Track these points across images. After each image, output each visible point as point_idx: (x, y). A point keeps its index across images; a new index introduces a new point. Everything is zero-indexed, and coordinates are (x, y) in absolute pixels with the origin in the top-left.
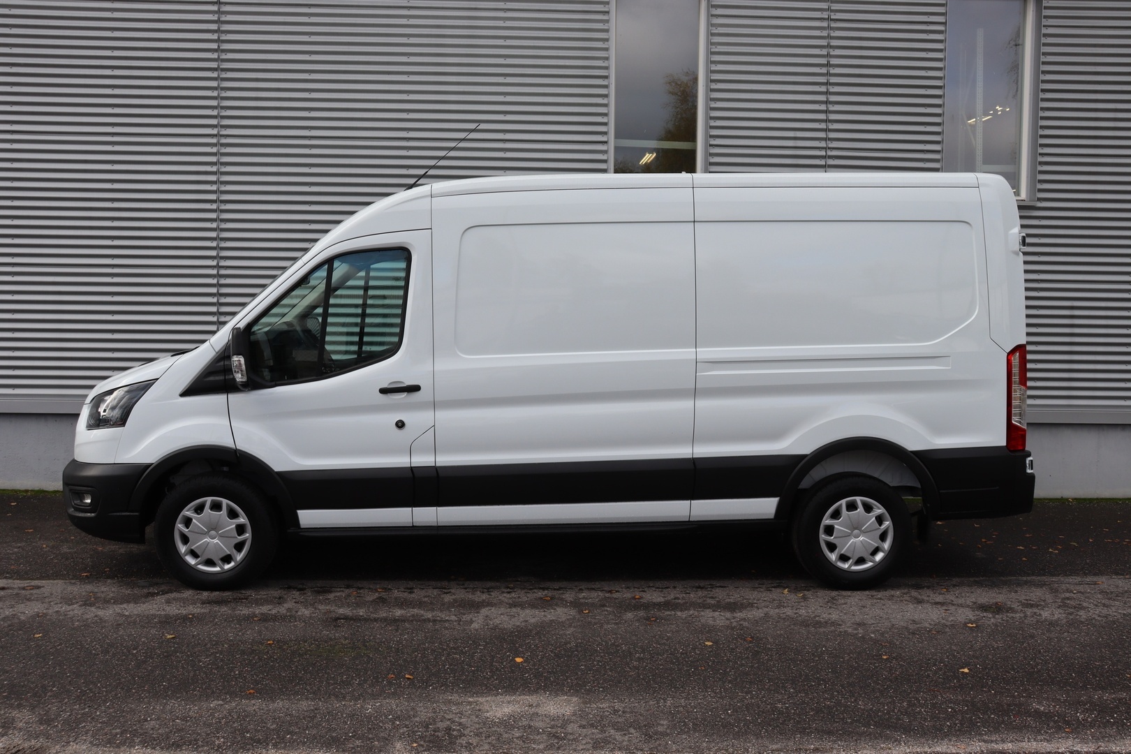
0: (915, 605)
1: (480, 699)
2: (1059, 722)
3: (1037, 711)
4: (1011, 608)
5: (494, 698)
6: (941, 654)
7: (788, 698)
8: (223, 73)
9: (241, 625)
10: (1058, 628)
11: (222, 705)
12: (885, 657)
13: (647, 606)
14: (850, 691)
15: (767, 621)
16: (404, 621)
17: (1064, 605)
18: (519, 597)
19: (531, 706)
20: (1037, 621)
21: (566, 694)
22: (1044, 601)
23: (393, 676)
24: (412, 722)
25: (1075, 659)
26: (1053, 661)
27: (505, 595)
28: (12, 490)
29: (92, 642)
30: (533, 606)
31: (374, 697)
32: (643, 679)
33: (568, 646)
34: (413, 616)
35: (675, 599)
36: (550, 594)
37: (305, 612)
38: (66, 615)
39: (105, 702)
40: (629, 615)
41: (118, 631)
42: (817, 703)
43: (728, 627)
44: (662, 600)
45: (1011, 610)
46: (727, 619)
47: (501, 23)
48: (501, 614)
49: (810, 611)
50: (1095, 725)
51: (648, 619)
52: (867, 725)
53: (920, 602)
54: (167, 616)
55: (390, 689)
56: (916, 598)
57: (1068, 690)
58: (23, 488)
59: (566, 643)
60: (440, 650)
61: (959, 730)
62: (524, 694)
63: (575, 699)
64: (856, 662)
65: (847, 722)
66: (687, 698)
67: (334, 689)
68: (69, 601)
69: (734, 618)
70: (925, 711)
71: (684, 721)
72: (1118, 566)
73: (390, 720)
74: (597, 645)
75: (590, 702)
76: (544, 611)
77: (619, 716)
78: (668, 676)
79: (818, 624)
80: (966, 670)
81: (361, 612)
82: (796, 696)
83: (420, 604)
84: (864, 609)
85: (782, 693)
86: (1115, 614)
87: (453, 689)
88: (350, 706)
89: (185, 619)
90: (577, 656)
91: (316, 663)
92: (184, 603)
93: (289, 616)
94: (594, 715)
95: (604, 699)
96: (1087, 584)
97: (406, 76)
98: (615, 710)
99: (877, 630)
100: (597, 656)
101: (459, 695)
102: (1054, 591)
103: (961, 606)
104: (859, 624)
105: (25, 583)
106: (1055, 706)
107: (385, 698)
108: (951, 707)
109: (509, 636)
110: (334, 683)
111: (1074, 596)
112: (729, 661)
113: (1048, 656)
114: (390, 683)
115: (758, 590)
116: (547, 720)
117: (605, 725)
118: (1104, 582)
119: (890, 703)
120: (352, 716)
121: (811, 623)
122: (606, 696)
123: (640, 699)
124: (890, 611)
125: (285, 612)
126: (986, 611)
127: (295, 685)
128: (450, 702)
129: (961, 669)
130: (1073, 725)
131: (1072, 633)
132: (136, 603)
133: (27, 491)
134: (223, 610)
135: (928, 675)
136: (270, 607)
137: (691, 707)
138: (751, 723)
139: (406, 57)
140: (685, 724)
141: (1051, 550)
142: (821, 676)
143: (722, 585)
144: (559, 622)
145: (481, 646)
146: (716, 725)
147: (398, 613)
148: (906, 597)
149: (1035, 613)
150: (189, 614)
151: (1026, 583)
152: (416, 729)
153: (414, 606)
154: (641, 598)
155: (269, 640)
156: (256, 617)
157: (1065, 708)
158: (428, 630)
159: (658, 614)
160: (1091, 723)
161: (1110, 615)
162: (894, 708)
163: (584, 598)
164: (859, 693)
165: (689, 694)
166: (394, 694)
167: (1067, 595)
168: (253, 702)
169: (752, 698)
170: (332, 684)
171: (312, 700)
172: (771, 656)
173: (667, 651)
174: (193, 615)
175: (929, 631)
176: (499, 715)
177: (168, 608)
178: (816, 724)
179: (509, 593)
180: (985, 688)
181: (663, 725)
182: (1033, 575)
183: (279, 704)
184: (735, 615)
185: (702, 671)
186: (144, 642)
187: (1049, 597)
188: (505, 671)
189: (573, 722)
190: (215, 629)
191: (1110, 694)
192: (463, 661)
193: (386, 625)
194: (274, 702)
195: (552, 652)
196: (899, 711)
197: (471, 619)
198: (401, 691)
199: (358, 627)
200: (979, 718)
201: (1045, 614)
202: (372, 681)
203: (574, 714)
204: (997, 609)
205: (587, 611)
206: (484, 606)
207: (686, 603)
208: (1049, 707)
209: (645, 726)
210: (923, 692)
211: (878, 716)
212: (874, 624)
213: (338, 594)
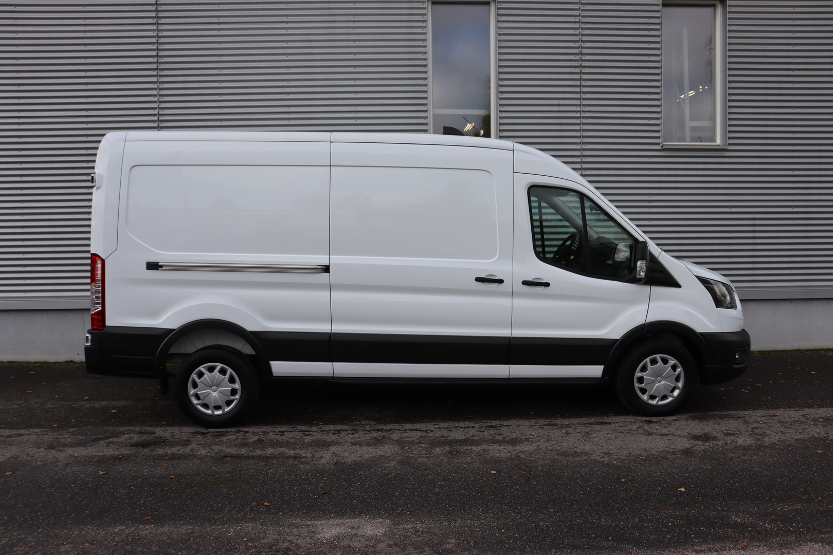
0: (647, 437)
1: (316, 523)
2: (752, 532)
3: (735, 523)
4: (716, 437)
5: (327, 521)
6: (665, 475)
7: (549, 517)
8: (161, 71)
9: (155, 463)
10: (750, 452)
11: (124, 529)
12: (623, 480)
13: (451, 443)
14: (596, 509)
15: (538, 453)
16: (272, 458)
17: (753, 434)
18: (359, 437)
19: (353, 528)
20: (735, 447)
21: (381, 517)
22: (739, 430)
23: (255, 503)
24: (260, 543)
25: (763, 477)
26: (747, 480)
27: (349, 436)
28: (26, 362)
29: (45, 478)
30: (368, 444)
31: (238, 521)
32: (441, 503)
33: (390, 476)
34: (280, 453)
35: (473, 436)
36: (382, 434)
37: (203, 452)
38: (33, 457)
39: (39, 528)
40: (437, 450)
41: (66, 469)
42: (570, 521)
43: (509, 458)
44: (463, 437)
45: (715, 438)
46: (509, 452)
47: (351, 31)
48: (345, 451)
49: (570, 444)
50: (779, 533)
51: (451, 453)
52: (607, 540)
53: (650, 434)
54: (104, 457)
55: (251, 515)
56: (647, 431)
57: (758, 503)
58: (33, 360)
59: (388, 474)
60: (294, 482)
61: (677, 542)
62: (350, 518)
63: (387, 521)
64: (602, 485)
65: (592, 537)
66: (472, 519)
67: (209, 515)
68: (38, 445)
69: (514, 450)
70: (651, 526)
71: (468, 540)
72: (790, 401)
73: (245, 542)
74: (411, 475)
75: (398, 524)
76: (376, 448)
77: (419, 535)
78: (460, 501)
79: (576, 454)
80: (683, 489)
81: (243, 451)
82: (555, 516)
83: (287, 444)
84: (610, 441)
85: (544, 513)
86: (790, 439)
87: (297, 514)
88: (218, 529)
89: (116, 459)
90: (395, 484)
91: (201, 493)
92: (118, 446)
93: (191, 455)
94: (400, 535)
95: (409, 521)
96: (769, 416)
97: (286, 69)
98: (416, 531)
99: (619, 458)
100: (410, 484)
101: (301, 519)
102: (747, 422)
103: (680, 436)
104: (605, 453)
105: (13, 432)
106: (748, 518)
107: (245, 523)
108: (671, 522)
109: (347, 469)
110: (211, 510)
111: (761, 426)
112: (507, 486)
113: (743, 475)
114: (252, 510)
115: (534, 427)
116: (363, 540)
117: (406, 544)
118: (782, 413)
119: (625, 519)
120: (217, 538)
121: (570, 453)
122: (411, 518)
123: (437, 520)
124: (628, 442)
125: (188, 452)
126: (698, 440)
127: (182, 512)
128: (293, 525)
129: (679, 488)
130: (763, 534)
131: (760, 456)
132: (85, 446)
133: (36, 363)
134: (145, 451)
135: (655, 494)
136: (179, 448)
137: (474, 527)
138: (518, 540)
139: (286, 56)
140: (468, 542)
141: (743, 390)
142: (574, 497)
143: (508, 424)
144: (386, 457)
145: (326, 477)
146: (491, 542)
147: (270, 451)
148: (641, 431)
149: (733, 440)
150: (120, 455)
151: (726, 416)
152: (262, 550)
153: (282, 445)
154: (448, 436)
155: (172, 475)
156: (167, 456)
157: (756, 519)
158: (289, 464)
159: (459, 448)
160: (776, 532)
161: (786, 440)
162: (628, 524)
163: (406, 437)
164: (602, 512)
165: (474, 516)
166: (253, 519)
167: (756, 425)
168: (147, 527)
169: (521, 518)
170: (209, 511)
171: (192, 524)
172: (539, 481)
173: (462, 479)
174: (123, 455)
175: (656, 458)
176: (327, 536)
177: (106, 450)
178: (568, 539)
179: (353, 434)
180: (697, 504)
181: (450, 543)
182: (731, 410)
183: (166, 528)
184: (515, 448)
185: (486, 495)
186: (82, 477)
187: (742, 427)
188: (339, 498)
189: (383, 542)
190: (135, 466)
191: (789, 505)
192: (310, 490)
193: (259, 462)
194: (162, 527)
195: (376, 481)
196: (632, 526)
197: (322, 456)
198: (258, 516)
199: (239, 463)
200: (692, 530)
201: (740, 441)
202: (239, 507)
203: (385, 535)
204: (706, 438)
205: (407, 448)
206: (333, 445)
207: (481, 439)
208: (745, 519)
209: (437, 544)
210: (650, 509)
211: (616, 531)
212: (616, 453)
213: (230, 437)
